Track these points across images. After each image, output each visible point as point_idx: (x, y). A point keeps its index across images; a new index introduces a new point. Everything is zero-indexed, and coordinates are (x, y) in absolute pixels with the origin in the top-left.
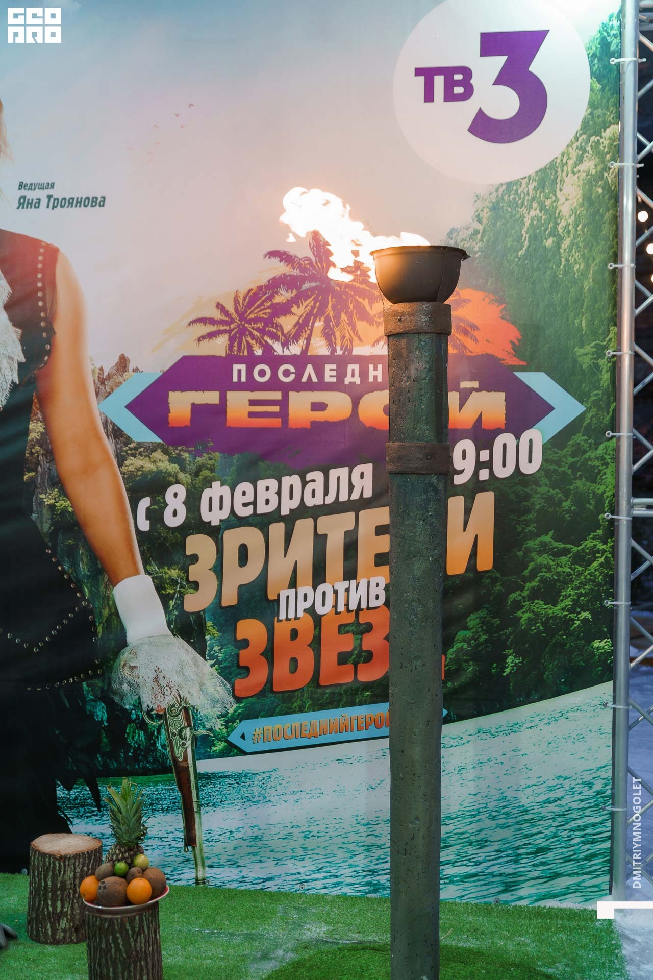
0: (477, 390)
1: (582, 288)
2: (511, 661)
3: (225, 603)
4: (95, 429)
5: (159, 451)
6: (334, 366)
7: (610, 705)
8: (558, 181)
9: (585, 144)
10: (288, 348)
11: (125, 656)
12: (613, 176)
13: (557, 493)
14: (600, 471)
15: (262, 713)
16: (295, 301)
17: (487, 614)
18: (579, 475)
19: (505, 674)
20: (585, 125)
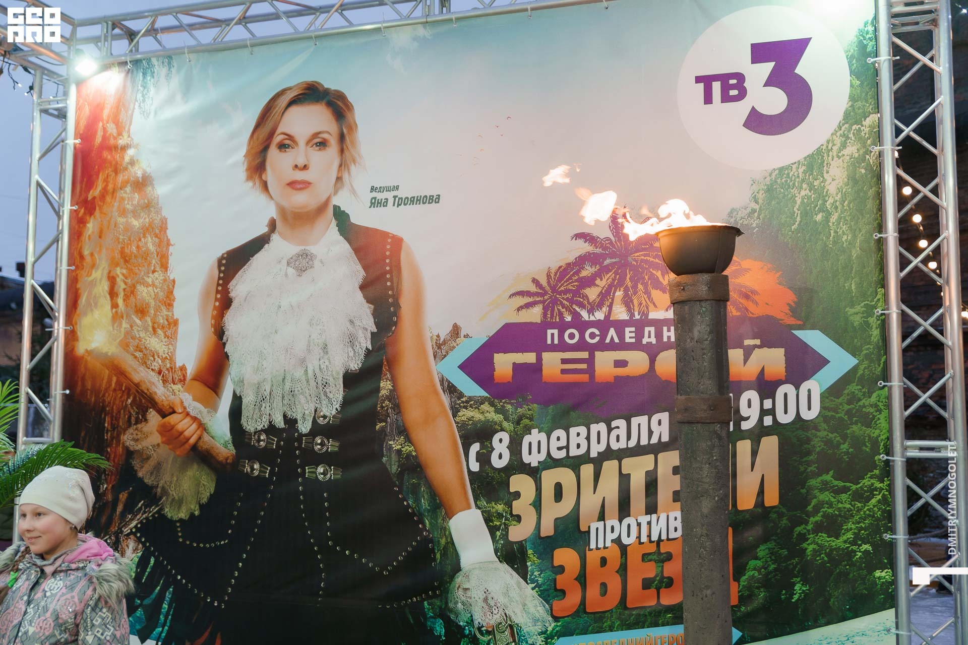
0: (759, 347)
1: (850, 256)
2: (799, 588)
3: (543, 534)
4: (434, 386)
5: (487, 403)
6: (633, 329)
7: (893, 630)
8: (825, 164)
9: (848, 132)
10: (593, 314)
11: (459, 579)
12: (874, 158)
13: (835, 437)
14: (874, 416)
15: (577, 631)
16: (598, 275)
17: (775, 545)
18: (856, 420)
19: (793, 600)
20: (847, 116)
